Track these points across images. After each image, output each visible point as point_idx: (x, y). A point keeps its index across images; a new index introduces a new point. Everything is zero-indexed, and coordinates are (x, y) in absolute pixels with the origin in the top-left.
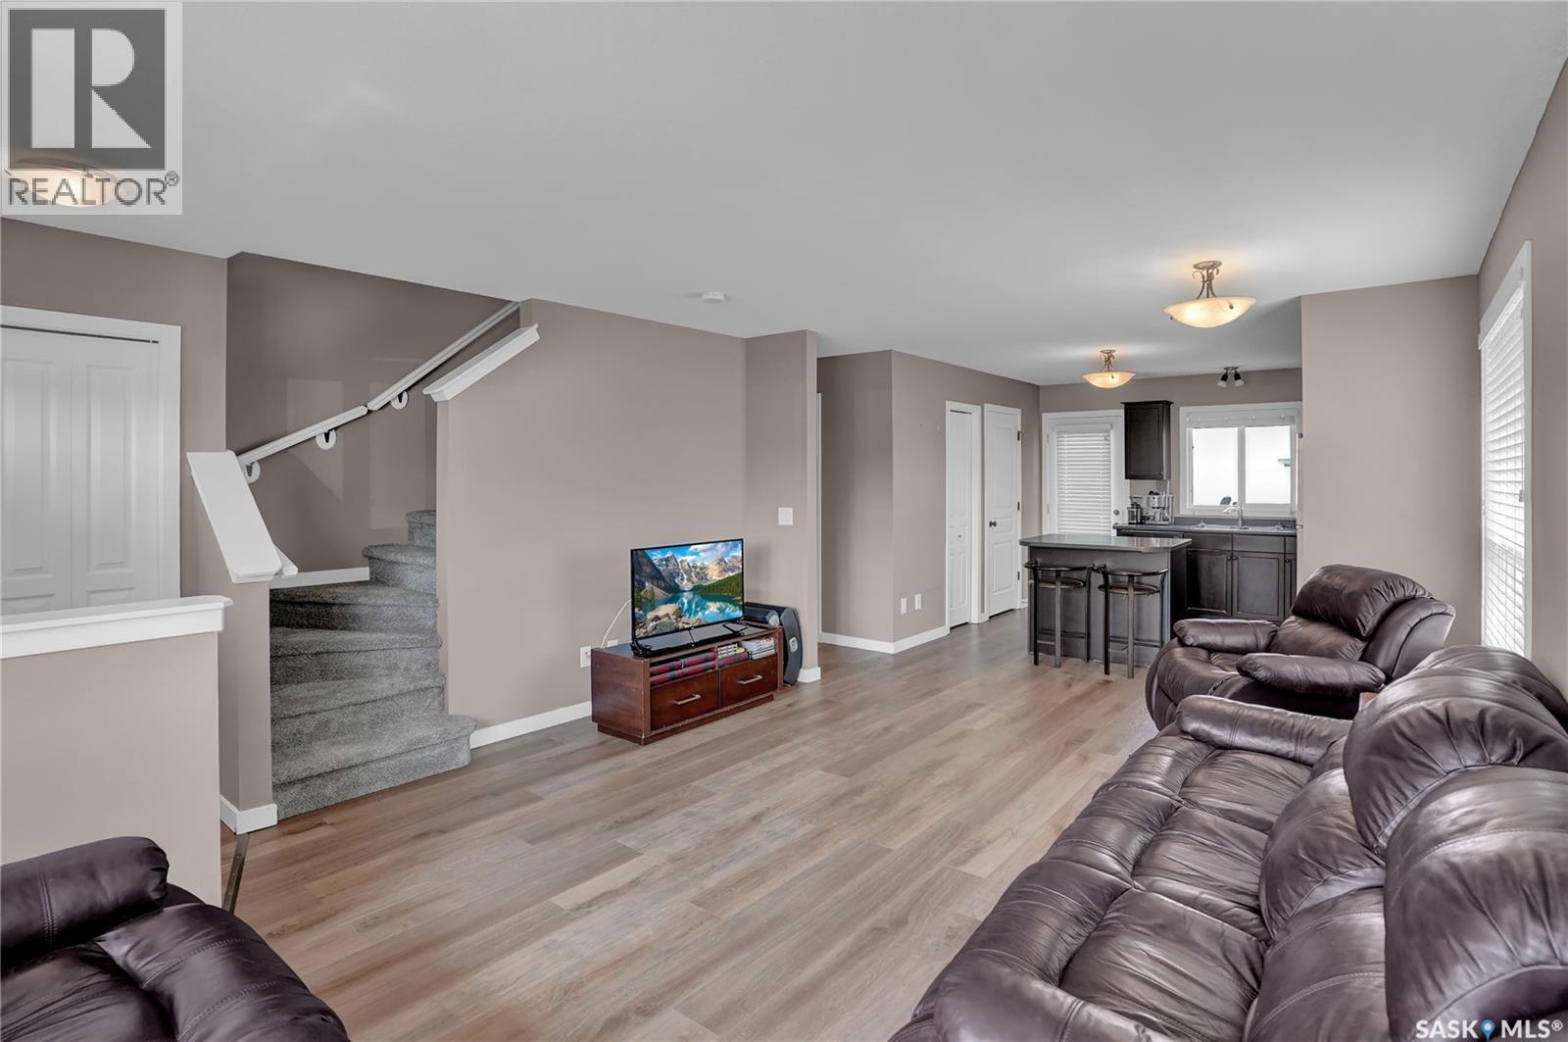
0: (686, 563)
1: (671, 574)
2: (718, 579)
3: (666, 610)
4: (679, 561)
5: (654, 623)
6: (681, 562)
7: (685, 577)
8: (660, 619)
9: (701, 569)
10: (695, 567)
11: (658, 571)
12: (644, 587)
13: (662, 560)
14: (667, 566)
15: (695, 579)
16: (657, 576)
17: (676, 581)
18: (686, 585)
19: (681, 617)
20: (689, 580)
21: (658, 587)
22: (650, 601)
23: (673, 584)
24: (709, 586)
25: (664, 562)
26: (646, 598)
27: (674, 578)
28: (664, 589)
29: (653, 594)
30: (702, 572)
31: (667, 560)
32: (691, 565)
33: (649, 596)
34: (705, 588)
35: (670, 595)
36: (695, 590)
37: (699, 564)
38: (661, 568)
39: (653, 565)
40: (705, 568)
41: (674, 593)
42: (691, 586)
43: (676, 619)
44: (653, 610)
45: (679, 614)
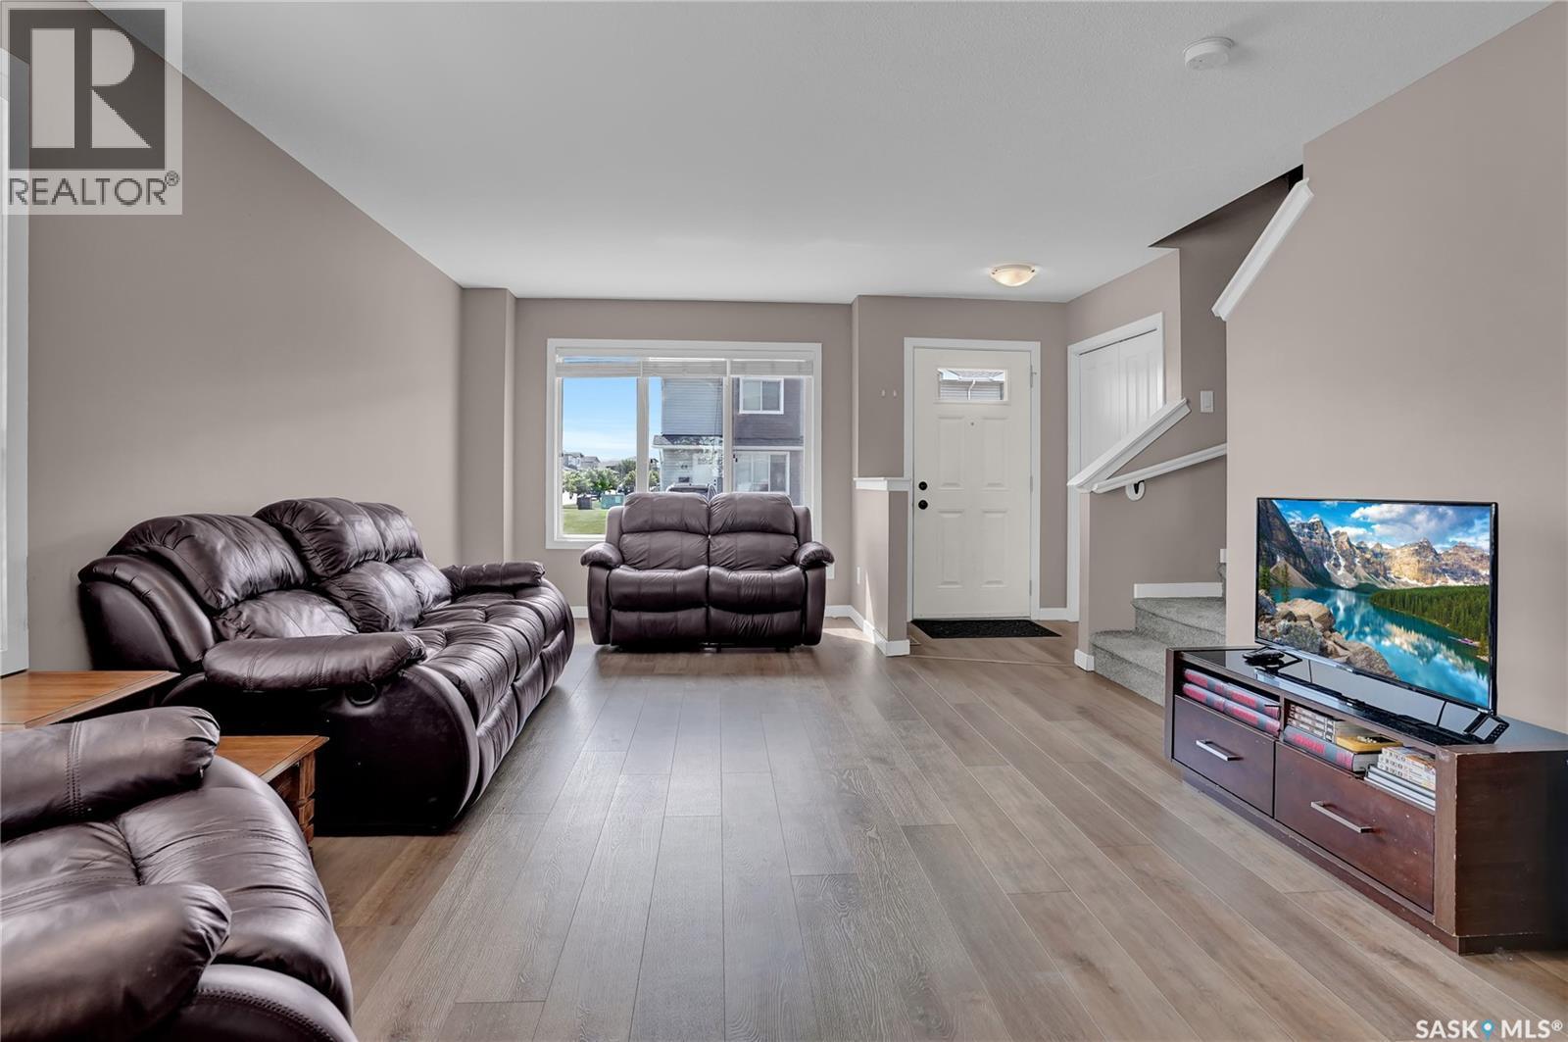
0: (1341, 539)
1: (1317, 551)
2: (1414, 583)
3: (1304, 607)
4: (1331, 532)
5: (1287, 623)
6: (1335, 535)
7: (1342, 562)
8: (1295, 620)
9: (1376, 555)
10: (1363, 550)
11: (1297, 542)
12: (1274, 562)
13: (1303, 526)
14: (1311, 538)
15: (1362, 573)
16: (1294, 550)
17: (1325, 565)
18: (1341, 575)
19: (1332, 631)
20: (1350, 569)
21: (1295, 565)
22: (1283, 586)
23: (1319, 570)
24: (1393, 593)
25: (1306, 530)
26: (1276, 579)
27: (1322, 560)
28: (1304, 573)
29: (1286, 575)
30: (1377, 562)
31: (1311, 527)
32: (1354, 543)
33: (1281, 578)
34: (1384, 593)
35: (1313, 586)
36: (1361, 590)
37: (1370, 545)
38: (1301, 538)
39: (1289, 532)
40: (1388, 555)
41: (1321, 586)
42: (1352, 582)
43: (1323, 631)
44: (1286, 601)
45: (1329, 623)
